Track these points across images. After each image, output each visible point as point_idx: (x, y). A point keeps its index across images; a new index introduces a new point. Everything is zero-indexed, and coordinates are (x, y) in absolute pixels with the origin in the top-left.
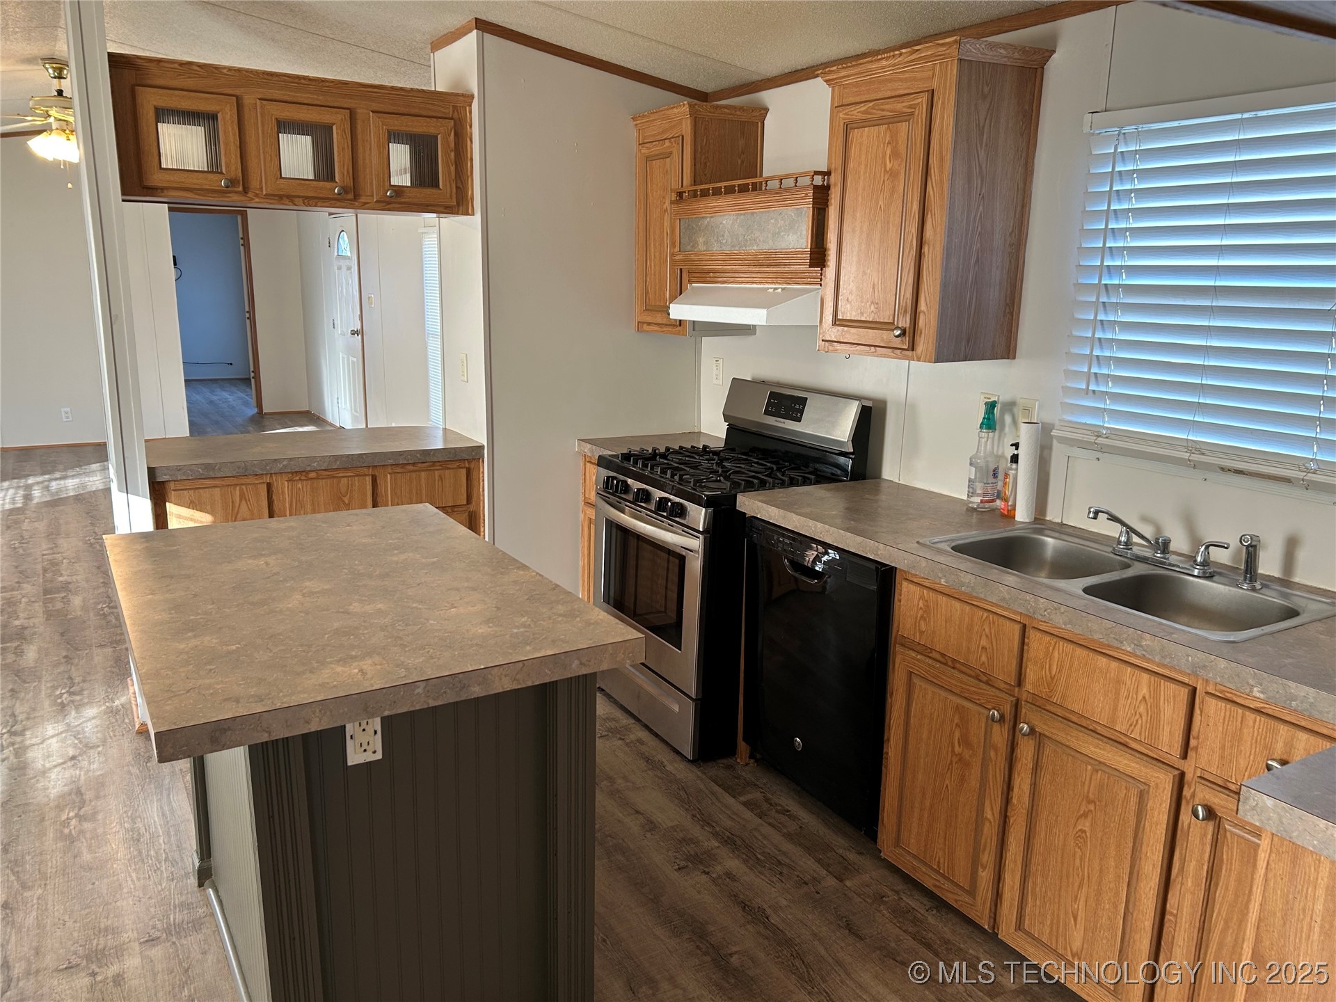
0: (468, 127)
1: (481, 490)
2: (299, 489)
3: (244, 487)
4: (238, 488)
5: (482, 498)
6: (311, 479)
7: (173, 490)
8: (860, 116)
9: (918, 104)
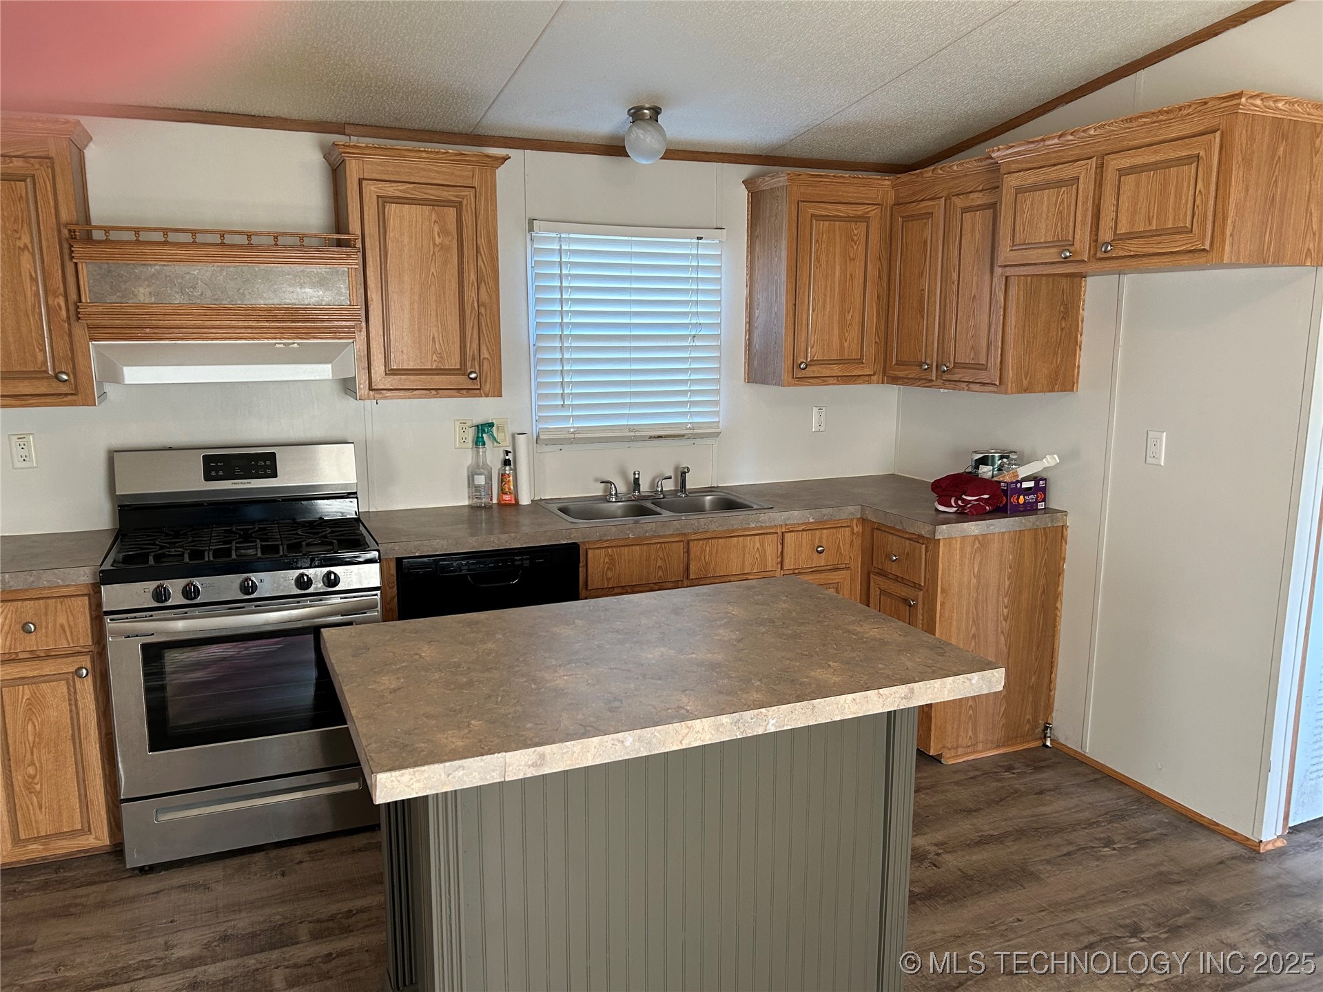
8: (398, 194)
9: (466, 196)
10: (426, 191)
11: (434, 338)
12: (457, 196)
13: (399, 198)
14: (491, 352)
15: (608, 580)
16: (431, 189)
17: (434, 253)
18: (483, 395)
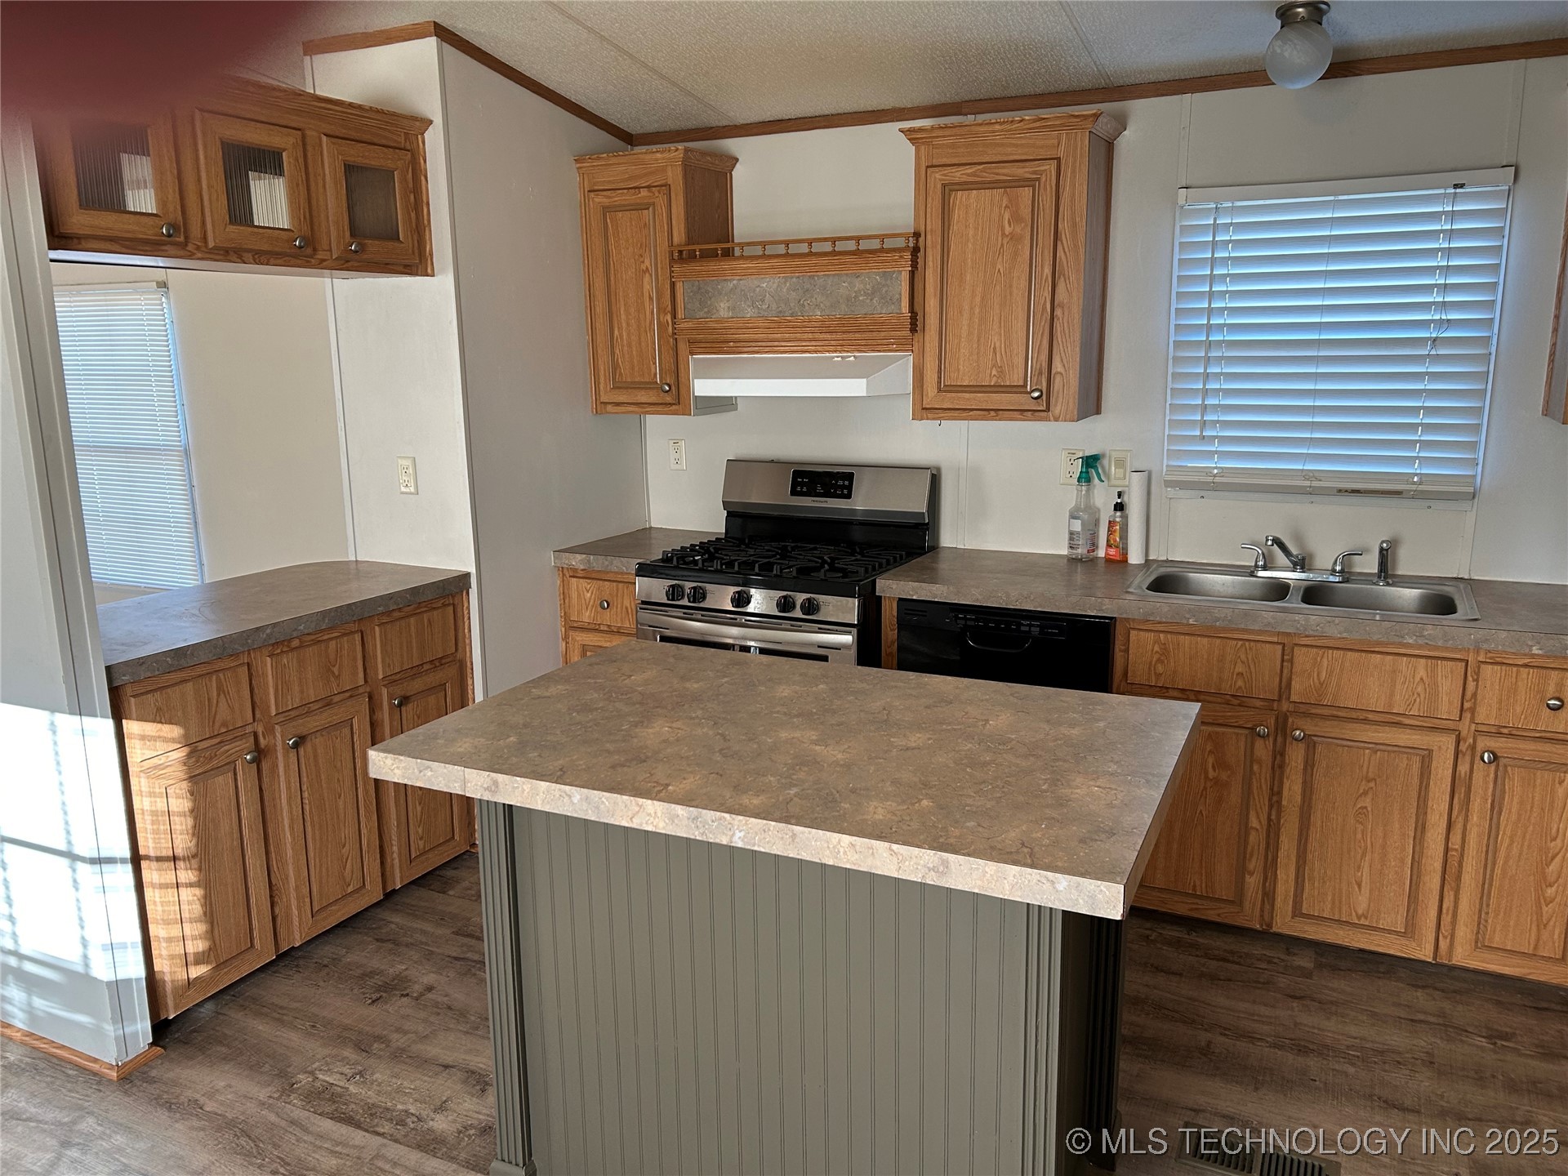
0: (422, 162)
1: (466, 631)
2: (285, 665)
3: (221, 675)
4: (214, 677)
5: (467, 641)
6: (296, 648)
7: (133, 696)
8: (965, 179)
9: (1046, 170)
10: (997, 171)
11: (995, 349)
12: (1035, 173)
13: (966, 183)
14: (1065, 363)
15: (1158, 675)
16: (1004, 168)
17: (1002, 245)
18: (1052, 418)
